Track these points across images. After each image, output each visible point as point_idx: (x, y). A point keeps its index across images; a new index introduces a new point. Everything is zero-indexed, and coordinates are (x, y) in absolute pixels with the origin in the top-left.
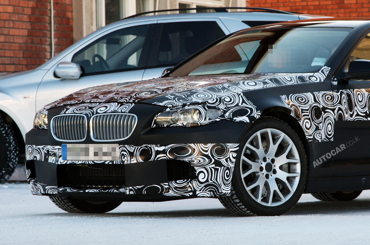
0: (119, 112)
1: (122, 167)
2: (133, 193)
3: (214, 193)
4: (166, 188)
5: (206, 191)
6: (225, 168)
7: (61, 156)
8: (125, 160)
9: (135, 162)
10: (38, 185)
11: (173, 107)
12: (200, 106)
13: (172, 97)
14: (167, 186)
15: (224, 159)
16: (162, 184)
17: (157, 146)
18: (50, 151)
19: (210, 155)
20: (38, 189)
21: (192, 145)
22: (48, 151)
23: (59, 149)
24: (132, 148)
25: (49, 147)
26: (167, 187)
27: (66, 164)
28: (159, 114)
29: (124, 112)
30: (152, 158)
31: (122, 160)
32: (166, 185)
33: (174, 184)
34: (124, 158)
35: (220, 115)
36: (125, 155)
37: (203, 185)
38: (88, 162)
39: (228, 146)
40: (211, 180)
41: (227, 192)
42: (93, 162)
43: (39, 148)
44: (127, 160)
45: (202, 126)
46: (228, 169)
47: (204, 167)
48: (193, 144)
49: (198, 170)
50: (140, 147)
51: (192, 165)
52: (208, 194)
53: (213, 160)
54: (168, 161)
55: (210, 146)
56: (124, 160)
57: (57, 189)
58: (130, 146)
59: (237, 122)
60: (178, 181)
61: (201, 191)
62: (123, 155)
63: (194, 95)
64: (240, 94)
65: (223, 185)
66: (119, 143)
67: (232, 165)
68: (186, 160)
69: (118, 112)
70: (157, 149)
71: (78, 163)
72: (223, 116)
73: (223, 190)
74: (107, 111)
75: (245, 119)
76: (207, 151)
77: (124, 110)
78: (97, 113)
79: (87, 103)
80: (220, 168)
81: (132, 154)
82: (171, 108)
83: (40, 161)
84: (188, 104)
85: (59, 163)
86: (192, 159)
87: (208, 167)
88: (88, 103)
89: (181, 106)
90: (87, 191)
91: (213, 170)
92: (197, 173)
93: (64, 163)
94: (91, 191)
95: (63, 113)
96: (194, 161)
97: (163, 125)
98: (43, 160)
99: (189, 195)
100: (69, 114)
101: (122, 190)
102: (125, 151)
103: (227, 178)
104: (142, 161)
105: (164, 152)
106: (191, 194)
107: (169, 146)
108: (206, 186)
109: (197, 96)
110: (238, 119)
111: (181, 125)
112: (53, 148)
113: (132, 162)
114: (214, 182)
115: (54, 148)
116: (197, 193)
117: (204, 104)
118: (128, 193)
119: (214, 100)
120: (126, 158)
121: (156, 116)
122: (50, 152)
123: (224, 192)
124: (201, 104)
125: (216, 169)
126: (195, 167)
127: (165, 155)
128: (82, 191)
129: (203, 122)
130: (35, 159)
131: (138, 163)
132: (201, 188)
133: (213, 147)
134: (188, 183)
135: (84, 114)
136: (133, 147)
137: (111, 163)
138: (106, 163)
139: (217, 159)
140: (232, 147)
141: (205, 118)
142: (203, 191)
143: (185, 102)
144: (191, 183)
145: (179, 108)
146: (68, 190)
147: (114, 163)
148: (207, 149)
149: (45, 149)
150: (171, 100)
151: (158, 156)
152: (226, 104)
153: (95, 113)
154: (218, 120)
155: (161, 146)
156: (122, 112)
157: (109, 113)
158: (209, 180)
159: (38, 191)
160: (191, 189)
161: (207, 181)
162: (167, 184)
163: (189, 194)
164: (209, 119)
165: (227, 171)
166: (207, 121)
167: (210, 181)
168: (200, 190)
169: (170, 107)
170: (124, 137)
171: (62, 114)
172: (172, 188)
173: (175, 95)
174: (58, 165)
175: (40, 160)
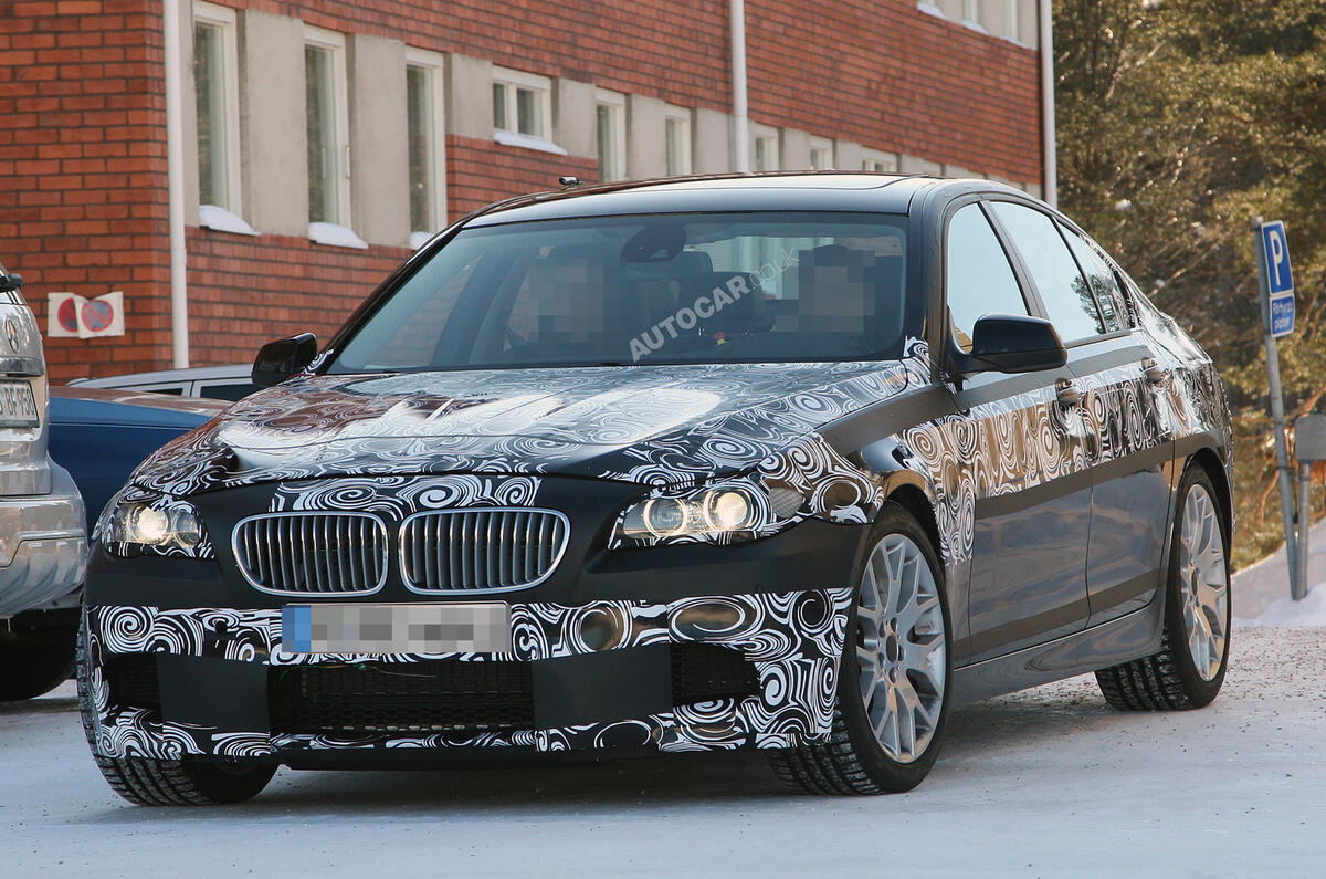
0: (502, 505)
1: (520, 669)
2: (562, 747)
3: (797, 737)
4: (665, 728)
5: (780, 731)
6: (825, 661)
7: (279, 640)
8: (533, 648)
9: (566, 652)
10: (167, 729)
11: (667, 485)
12: (744, 479)
13: (646, 453)
14: (672, 723)
15: (822, 636)
16: (654, 717)
17: (638, 605)
18: (228, 625)
19: (792, 626)
20: (169, 743)
21: (748, 598)
22: (222, 627)
23: (271, 618)
24: (556, 613)
25: (229, 615)
26: (669, 724)
27: (304, 663)
28: (632, 507)
29: (520, 505)
30: (622, 641)
31: (519, 649)
32: (665, 719)
33: (688, 716)
34: (525, 642)
35: (798, 504)
36: (531, 632)
37: (775, 715)
38: (393, 656)
39: (830, 595)
40: (794, 699)
41: (824, 731)
42: (411, 655)
43: (178, 618)
44: (537, 647)
45: (762, 539)
46: (831, 663)
47: (779, 663)
48: (748, 596)
49: (765, 669)
50: (580, 609)
51: (747, 659)
52: (784, 739)
53: (799, 640)
54: (675, 648)
55: (792, 597)
56: (525, 648)
57: (267, 740)
58: (546, 607)
59: (840, 523)
60: (698, 706)
61: (769, 734)
62: (522, 632)
63: (705, 445)
64: (818, 439)
65: (818, 711)
66: (510, 598)
67: (838, 652)
68: (732, 642)
69: (497, 506)
70: (636, 612)
71: (355, 661)
72: (805, 508)
73: (820, 725)
74: (455, 502)
75: (853, 512)
76: (784, 615)
77: (515, 498)
78: (421, 508)
79: (352, 476)
80: (813, 662)
81: (553, 632)
82: (664, 489)
83: (185, 656)
84: (711, 474)
85: (275, 662)
86: (748, 640)
87: (787, 661)
88: (357, 475)
89: (691, 481)
90: (390, 744)
91: (799, 668)
92: (762, 679)
93: (297, 661)
94: (407, 743)
95: (280, 509)
96: (755, 646)
97: (647, 541)
98: (199, 652)
99: (733, 747)
100: (305, 510)
101: (521, 738)
102: (530, 621)
103: (827, 692)
104: (591, 651)
105: (662, 621)
106: (741, 742)
107: (677, 603)
108: (781, 718)
109: (713, 446)
110: (842, 514)
111: (702, 539)
112: (246, 616)
113: (556, 655)
114: (800, 706)
115: (253, 615)
116: (759, 737)
117: (753, 472)
118: (544, 748)
119: (773, 461)
120: (532, 643)
121: (622, 514)
122: (230, 627)
123: (820, 731)
124: (745, 473)
125: (806, 667)
126: (756, 664)
127: (667, 631)
128: (372, 746)
129: (766, 527)
130: (160, 649)
131: (576, 657)
132: (768, 723)
133: (799, 603)
134: (733, 709)
135: (373, 513)
136: (557, 609)
137: (480, 659)
138: (464, 659)
139: (806, 635)
140: (839, 598)
141: (769, 515)
142: (773, 732)
143: (698, 470)
144: (740, 709)
145: (689, 489)
146: (312, 743)
147: (494, 658)
148: (784, 609)
149: (206, 620)
150: (648, 463)
151: (643, 634)
152: (803, 471)
153: (413, 508)
154: (797, 519)
155: (651, 603)
156: (510, 505)
157: (467, 506)
158: (790, 700)
159: (170, 750)
160: (743, 728)
161: (785, 702)
162: (672, 716)
163: (735, 744)
164: (779, 519)
165: (829, 670)
166: (774, 526)
167: (792, 703)
168: (766, 732)
169: (660, 487)
170: (523, 581)
171: (276, 511)
172: (684, 726)
173: (651, 449)
174: (271, 666)
175: (184, 650)
